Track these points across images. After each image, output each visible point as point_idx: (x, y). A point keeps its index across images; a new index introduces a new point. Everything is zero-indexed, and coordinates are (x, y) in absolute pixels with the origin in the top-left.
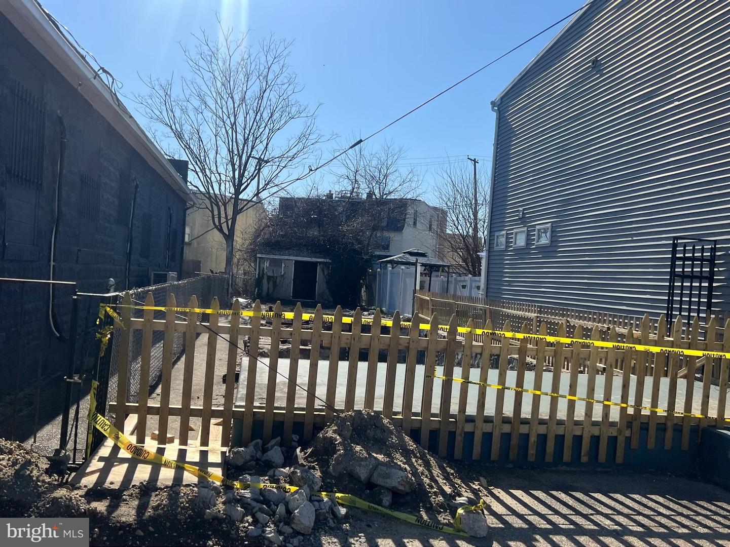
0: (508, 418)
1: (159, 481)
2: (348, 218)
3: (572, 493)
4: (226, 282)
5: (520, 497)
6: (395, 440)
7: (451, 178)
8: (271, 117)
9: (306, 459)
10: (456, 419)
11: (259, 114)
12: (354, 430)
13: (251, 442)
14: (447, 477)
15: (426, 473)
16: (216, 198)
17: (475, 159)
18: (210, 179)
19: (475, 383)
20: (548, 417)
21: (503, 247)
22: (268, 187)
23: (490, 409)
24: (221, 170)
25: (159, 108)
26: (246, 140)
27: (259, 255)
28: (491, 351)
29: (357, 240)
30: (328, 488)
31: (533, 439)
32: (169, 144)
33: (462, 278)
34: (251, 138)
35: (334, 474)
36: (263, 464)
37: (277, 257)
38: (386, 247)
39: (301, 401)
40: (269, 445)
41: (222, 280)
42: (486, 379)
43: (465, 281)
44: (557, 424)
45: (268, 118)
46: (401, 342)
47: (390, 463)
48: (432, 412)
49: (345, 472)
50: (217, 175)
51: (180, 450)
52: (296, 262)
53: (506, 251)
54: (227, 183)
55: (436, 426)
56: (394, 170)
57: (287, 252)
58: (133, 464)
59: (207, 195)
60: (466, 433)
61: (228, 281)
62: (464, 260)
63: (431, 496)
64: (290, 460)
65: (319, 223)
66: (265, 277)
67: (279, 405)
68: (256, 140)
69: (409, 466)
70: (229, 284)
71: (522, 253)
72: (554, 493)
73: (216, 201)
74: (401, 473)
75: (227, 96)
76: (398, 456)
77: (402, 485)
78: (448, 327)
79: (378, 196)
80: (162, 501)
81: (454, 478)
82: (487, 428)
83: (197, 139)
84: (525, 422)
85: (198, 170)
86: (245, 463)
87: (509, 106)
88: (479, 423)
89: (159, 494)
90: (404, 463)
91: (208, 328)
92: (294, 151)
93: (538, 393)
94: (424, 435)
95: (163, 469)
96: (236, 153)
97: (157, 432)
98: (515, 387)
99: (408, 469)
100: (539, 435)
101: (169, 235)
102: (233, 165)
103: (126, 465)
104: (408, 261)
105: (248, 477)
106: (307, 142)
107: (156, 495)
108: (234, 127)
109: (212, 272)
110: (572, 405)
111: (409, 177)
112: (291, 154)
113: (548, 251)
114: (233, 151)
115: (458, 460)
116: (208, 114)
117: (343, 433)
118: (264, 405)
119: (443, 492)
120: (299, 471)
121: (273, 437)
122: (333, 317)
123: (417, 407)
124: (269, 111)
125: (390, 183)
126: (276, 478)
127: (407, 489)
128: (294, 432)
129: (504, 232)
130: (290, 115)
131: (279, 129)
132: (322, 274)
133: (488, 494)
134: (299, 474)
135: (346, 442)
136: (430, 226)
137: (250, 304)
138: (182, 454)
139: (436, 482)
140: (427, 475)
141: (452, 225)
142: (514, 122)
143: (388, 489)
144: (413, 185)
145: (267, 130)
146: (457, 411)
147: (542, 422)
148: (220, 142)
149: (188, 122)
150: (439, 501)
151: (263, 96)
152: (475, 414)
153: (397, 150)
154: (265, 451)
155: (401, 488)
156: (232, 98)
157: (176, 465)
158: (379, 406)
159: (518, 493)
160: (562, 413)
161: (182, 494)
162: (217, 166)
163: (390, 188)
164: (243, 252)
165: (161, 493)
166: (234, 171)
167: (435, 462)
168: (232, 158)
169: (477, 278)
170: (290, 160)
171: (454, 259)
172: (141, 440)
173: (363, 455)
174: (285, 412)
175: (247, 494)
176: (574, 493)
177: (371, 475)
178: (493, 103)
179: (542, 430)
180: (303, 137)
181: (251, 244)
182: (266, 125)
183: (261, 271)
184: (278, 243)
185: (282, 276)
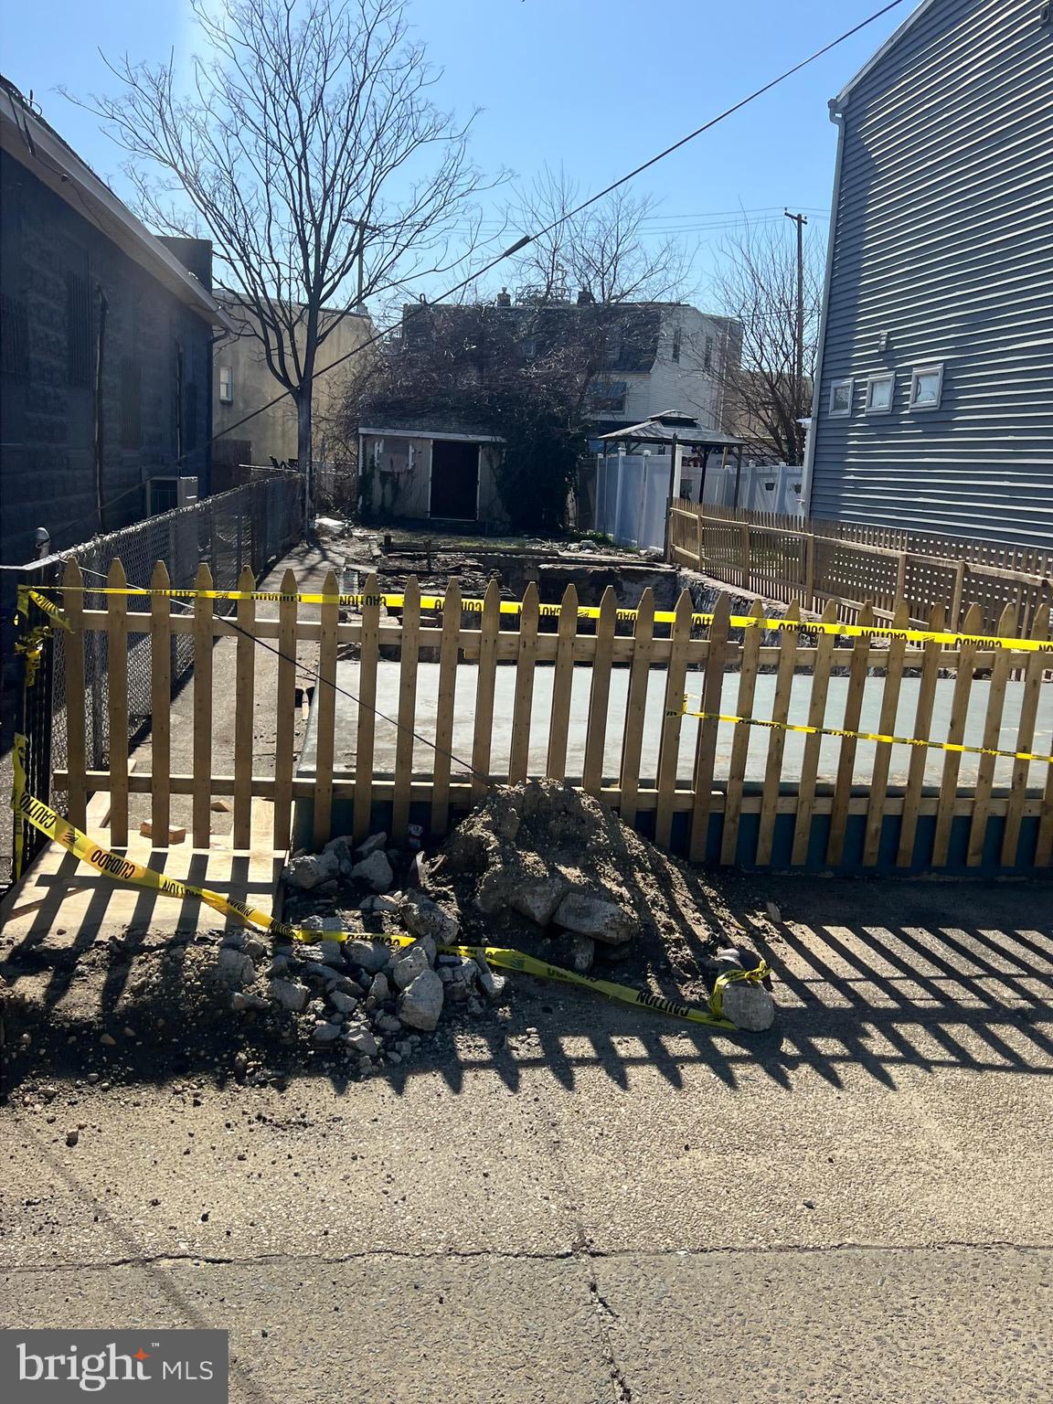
0: (827, 785)
1: (151, 926)
2: (541, 349)
3: (944, 930)
4: (298, 487)
5: (843, 942)
6: (603, 838)
7: (749, 261)
8: (377, 139)
9: (432, 876)
10: (724, 791)
11: (352, 134)
12: (524, 820)
13: (330, 841)
14: (703, 907)
15: (662, 900)
16: (272, 313)
17: (800, 215)
18: (259, 274)
19: (763, 724)
20: (906, 783)
21: (847, 411)
22: (376, 288)
23: (792, 771)
24: (280, 256)
25: (150, 124)
26: (327, 193)
27: (362, 430)
28: (797, 661)
29: (557, 394)
30: (470, 936)
31: (874, 825)
32: (173, 204)
33: (766, 469)
34: (338, 188)
35: (482, 909)
36: (352, 885)
37: (398, 433)
38: (620, 405)
39: (424, 761)
40: (364, 848)
41: (291, 484)
42: (785, 715)
43: (771, 475)
44: (923, 796)
45: (371, 142)
46: (618, 648)
47: (590, 887)
48: (678, 778)
49: (504, 905)
50: (272, 267)
51: (195, 857)
52: (436, 442)
53: (853, 419)
54: (293, 282)
55: (688, 805)
56: (632, 245)
57: (417, 423)
58: (104, 889)
59: (255, 309)
60: (743, 816)
61: (303, 486)
62: (773, 431)
63: (669, 948)
64: (404, 877)
65: (479, 360)
66: (377, 474)
67: (383, 770)
68: (348, 189)
69: (630, 889)
70: (305, 491)
71: (885, 424)
72: (910, 931)
73: (273, 320)
74: (611, 908)
75: (287, 96)
76: (608, 869)
77: (612, 929)
78: (711, 616)
79: (599, 299)
80: (151, 975)
81: (717, 907)
82: (786, 805)
83: (229, 192)
84: (861, 793)
85: (234, 255)
86: (318, 884)
87: (866, 111)
88: (770, 795)
89: (145, 961)
90: (619, 885)
91: (236, 627)
92: (427, 211)
93: (887, 739)
94: (663, 825)
95: (160, 898)
96: (309, 218)
97: (150, 821)
98: (841, 729)
99: (627, 894)
100: (887, 819)
101: (179, 398)
102: (304, 244)
103: (91, 892)
104: (660, 436)
105: (319, 920)
106: (451, 190)
107: (141, 962)
108: (303, 164)
109: (274, 461)
110: (953, 761)
111: (663, 260)
112: (419, 218)
113: (937, 421)
114: (302, 213)
115: (727, 867)
116: (248, 136)
117: (502, 829)
118: (354, 770)
119: (691, 938)
120: (415, 906)
121: (374, 832)
122: (482, 602)
123: (648, 769)
124: (372, 128)
125: (623, 273)
126: (375, 914)
127: (623, 935)
128: (413, 819)
129: (849, 381)
130: (416, 135)
131: (393, 166)
132: (488, 466)
133: (780, 938)
134: (415, 913)
135: (508, 847)
136: (707, 360)
137: (348, 530)
138: (199, 864)
139: (680, 918)
140: (662, 906)
141: (748, 358)
142: (875, 149)
143: (587, 937)
144: (671, 277)
145: (370, 166)
146: (728, 775)
147: (894, 793)
148: (275, 197)
149: (209, 156)
150: (683, 957)
151: (358, 95)
152: (763, 780)
153: (638, 203)
154: (356, 858)
155: (610, 934)
156: (296, 100)
157: (187, 891)
158: (574, 768)
159: (841, 933)
160: (933, 775)
161: (189, 963)
162: (270, 247)
163: (624, 283)
164: (332, 424)
165: (150, 958)
166: (306, 256)
167: (680, 876)
168: (301, 232)
169: (796, 469)
170: (418, 231)
171: (752, 428)
172: (120, 839)
173: (539, 871)
174: (393, 783)
175: (315, 952)
176: (948, 931)
177: (553, 913)
178: (833, 105)
179: (893, 807)
180: (443, 183)
181: (347, 407)
182: (368, 156)
183: (368, 462)
184: (399, 405)
185: (410, 472)
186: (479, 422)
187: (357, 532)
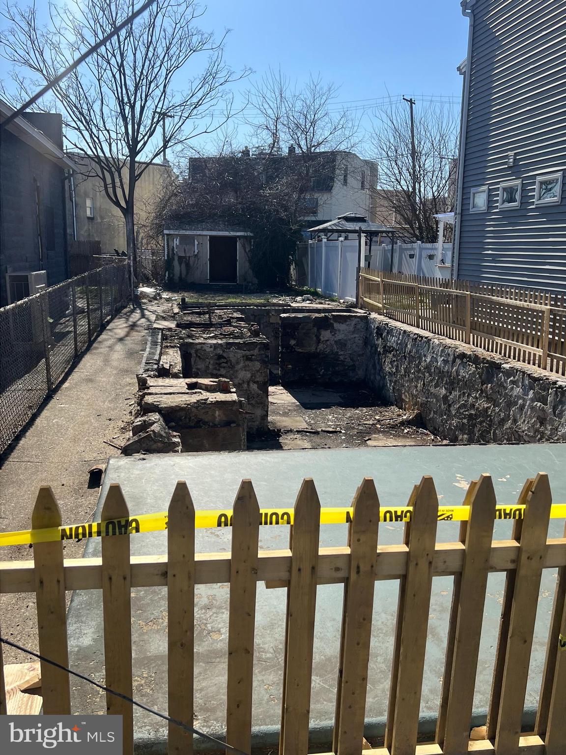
2: (270, 179)
7: (392, 122)
11: (151, 49)
16: (107, 162)
17: (411, 99)
18: (98, 138)
21: (483, 208)
24: (110, 126)
26: (137, 87)
27: (166, 232)
29: (283, 206)
33: (408, 246)
37: (188, 233)
38: (315, 213)
43: (412, 249)
50: (105, 132)
52: (213, 239)
53: (488, 213)
54: (119, 142)
56: (322, 115)
57: (199, 225)
59: (96, 159)
65: (235, 187)
66: (176, 258)
70: (130, 271)
71: (514, 216)
73: (108, 166)
79: (304, 149)
92: (200, 94)
96: (127, 103)
102: (125, 119)
104: (345, 228)
106: (214, 81)
108: (122, 69)
109: (117, 251)
111: (341, 122)
112: (195, 100)
113: (557, 212)
114: (123, 100)
124: (164, 45)
125: (319, 132)
129: (485, 188)
130: (191, 48)
132: (243, 251)
136: (363, 183)
137: (159, 294)
144: (347, 133)
151: (154, 24)
153: (325, 88)
162: (104, 121)
163: (319, 138)
164: (148, 228)
166: (126, 126)
168: (123, 111)
170: (195, 108)
180: (209, 78)
181: (156, 218)
182: (162, 63)
183: (170, 251)
184: (187, 215)
185: (196, 255)
186: (237, 224)
187: (165, 295)
